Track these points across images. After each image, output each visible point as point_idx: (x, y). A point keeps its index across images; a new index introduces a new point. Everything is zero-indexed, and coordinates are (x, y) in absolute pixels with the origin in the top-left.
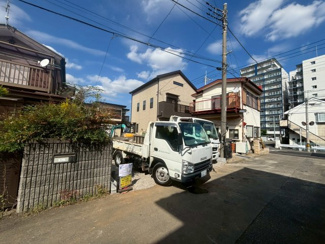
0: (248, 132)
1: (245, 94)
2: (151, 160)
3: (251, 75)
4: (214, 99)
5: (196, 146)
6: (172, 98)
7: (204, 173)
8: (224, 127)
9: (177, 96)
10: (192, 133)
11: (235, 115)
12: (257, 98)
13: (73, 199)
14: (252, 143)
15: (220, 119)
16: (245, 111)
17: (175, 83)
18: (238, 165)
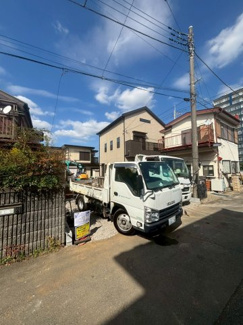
0: (225, 168)
1: (219, 126)
2: (112, 205)
3: (225, 106)
4: (184, 133)
5: (160, 189)
6: (140, 136)
7: (172, 220)
8: (196, 164)
9: (145, 134)
10: (159, 173)
11: (208, 149)
12: (233, 130)
13: (20, 255)
14: (229, 180)
15: (191, 155)
16: (220, 144)
17: (141, 120)
18: (214, 205)
